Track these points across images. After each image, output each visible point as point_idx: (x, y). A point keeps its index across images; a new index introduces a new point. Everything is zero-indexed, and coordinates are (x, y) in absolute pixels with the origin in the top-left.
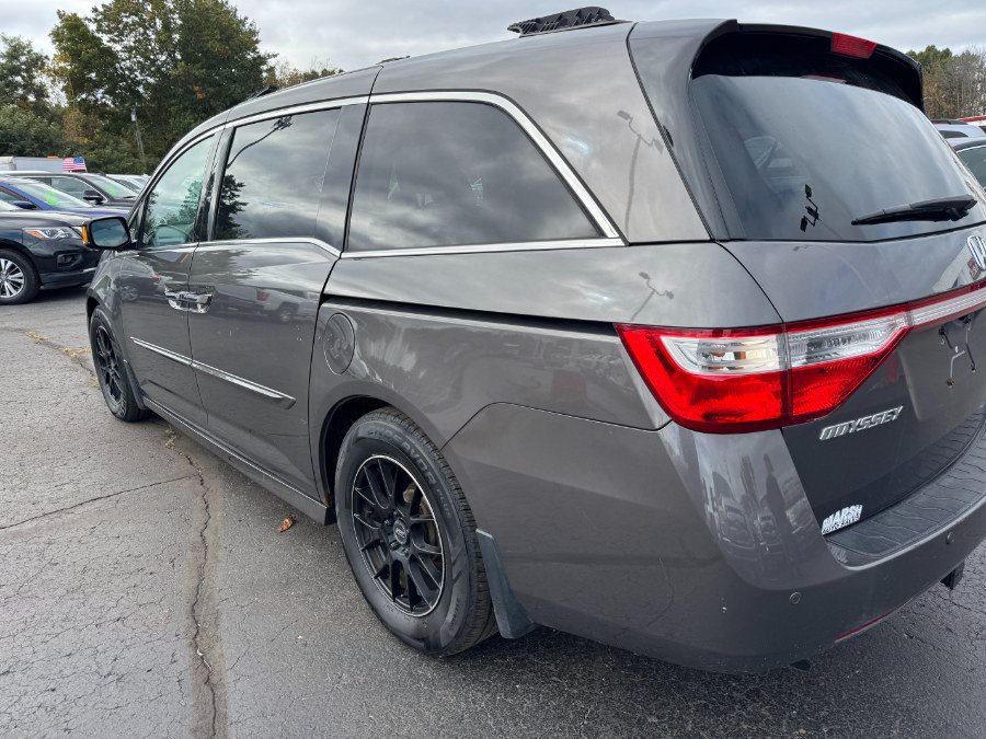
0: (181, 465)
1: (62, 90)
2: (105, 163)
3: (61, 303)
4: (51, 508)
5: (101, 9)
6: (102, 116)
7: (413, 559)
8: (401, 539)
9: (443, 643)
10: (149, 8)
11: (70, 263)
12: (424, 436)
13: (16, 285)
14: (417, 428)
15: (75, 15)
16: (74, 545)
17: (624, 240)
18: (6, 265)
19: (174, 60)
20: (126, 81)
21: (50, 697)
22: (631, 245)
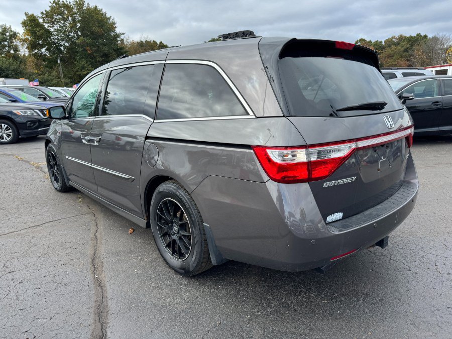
0: (85, 209)
1: (26, 48)
2: (45, 82)
3: (28, 143)
4: (32, 225)
5: (45, 13)
6: (44, 60)
7: (180, 238)
8: (175, 230)
9: (191, 270)
10: (66, 12)
11: (33, 126)
12: (185, 190)
13: (8, 135)
14: (182, 187)
15: (33, 14)
16: (43, 239)
17: (255, 116)
18: (4, 126)
19: (78, 35)
20: (55, 44)
21: (38, 291)
22: (258, 118)
